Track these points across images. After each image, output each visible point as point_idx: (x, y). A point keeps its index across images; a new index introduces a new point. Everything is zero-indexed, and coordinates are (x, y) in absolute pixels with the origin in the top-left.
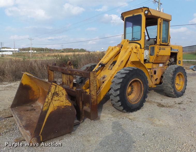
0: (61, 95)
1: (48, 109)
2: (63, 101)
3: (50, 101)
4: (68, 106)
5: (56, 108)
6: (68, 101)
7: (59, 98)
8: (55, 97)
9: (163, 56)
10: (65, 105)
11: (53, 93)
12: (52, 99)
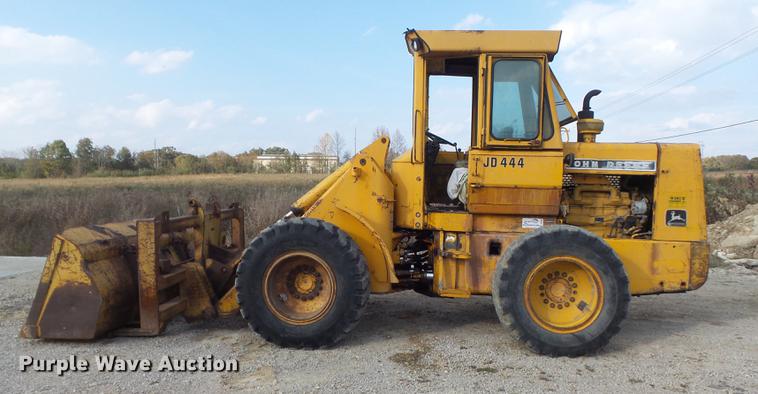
0: (72, 259)
1: (50, 282)
2: (75, 273)
3: (53, 266)
4: (86, 284)
5: (65, 283)
6: (84, 274)
7: (70, 265)
8: (63, 262)
9: (516, 187)
10: (80, 281)
11: (57, 252)
12: (56, 264)
